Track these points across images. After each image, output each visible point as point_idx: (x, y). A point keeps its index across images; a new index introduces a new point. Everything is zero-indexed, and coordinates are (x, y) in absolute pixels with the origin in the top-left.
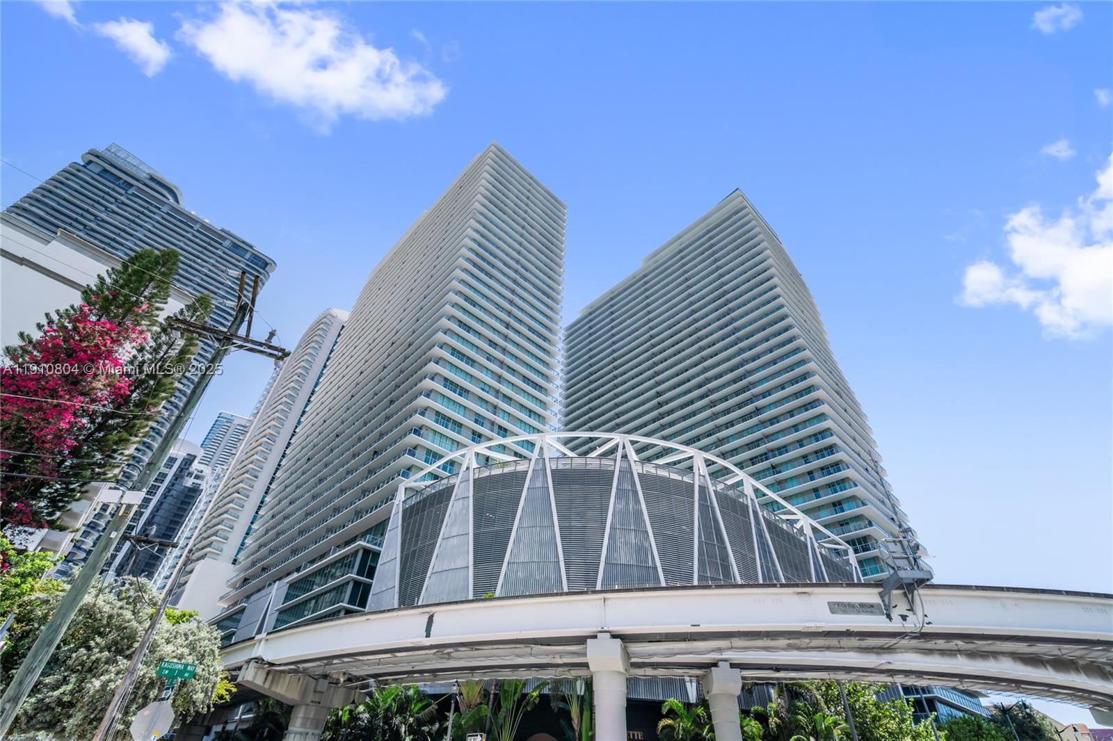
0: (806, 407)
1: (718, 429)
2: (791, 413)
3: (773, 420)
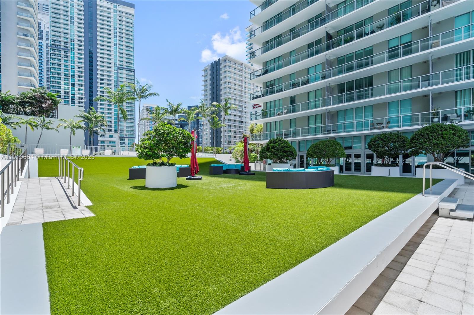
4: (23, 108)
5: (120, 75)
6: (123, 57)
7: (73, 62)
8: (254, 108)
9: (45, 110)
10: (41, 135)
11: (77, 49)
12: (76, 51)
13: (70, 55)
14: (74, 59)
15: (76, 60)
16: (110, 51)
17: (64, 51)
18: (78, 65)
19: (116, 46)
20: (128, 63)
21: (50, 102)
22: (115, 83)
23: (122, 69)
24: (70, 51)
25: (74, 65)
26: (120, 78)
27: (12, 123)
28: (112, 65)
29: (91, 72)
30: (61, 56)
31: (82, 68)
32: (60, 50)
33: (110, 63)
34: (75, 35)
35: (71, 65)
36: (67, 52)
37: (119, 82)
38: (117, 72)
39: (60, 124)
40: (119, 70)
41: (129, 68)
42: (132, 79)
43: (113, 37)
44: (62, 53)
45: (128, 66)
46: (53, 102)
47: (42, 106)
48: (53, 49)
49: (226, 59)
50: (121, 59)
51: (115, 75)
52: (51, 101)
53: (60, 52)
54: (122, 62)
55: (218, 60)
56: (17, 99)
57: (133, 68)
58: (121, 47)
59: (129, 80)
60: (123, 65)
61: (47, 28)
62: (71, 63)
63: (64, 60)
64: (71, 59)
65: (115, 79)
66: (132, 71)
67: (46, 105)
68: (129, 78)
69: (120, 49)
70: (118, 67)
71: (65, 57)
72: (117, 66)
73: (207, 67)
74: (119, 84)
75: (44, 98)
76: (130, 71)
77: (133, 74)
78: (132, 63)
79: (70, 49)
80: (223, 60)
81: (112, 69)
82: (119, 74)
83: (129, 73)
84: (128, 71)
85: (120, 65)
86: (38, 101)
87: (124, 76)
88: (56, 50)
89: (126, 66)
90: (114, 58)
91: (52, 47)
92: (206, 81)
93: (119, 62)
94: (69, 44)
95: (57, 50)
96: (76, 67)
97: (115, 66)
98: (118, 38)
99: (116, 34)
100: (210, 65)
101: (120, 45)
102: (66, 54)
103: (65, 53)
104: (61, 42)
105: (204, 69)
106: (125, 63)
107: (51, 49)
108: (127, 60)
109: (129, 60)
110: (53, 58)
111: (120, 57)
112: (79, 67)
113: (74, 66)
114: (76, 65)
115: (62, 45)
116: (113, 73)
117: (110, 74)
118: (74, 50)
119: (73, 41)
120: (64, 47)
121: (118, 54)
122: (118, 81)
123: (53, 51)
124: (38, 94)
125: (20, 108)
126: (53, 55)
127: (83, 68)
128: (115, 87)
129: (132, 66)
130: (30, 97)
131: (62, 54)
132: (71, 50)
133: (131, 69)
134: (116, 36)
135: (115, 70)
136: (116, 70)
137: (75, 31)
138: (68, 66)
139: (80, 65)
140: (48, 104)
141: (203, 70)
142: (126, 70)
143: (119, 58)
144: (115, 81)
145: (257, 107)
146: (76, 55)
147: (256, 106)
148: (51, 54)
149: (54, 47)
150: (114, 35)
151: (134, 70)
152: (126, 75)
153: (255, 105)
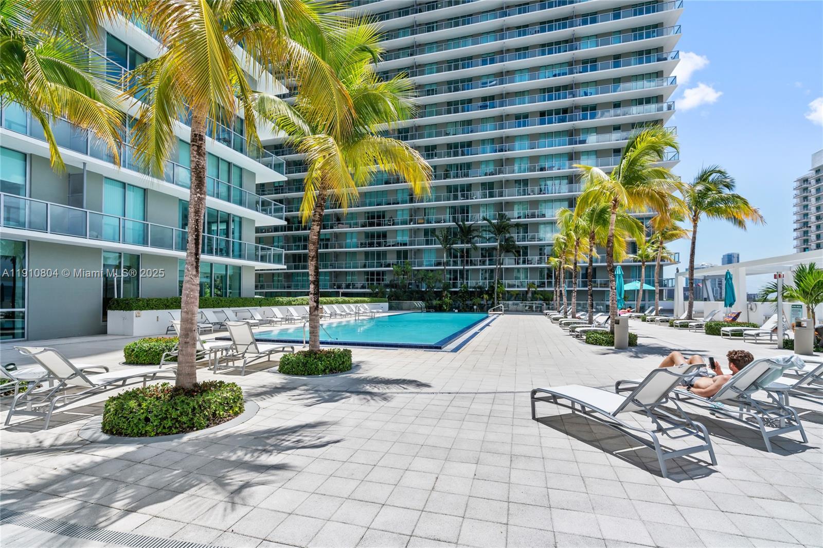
0: (643, 54)
1: (502, 54)
2: (617, 59)
3: (591, 63)
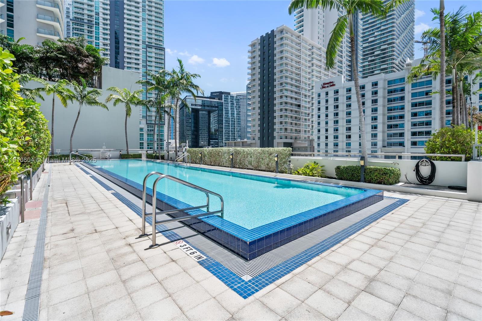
4: (46, 69)
5: (148, 54)
6: (151, 34)
7: (97, 38)
8: (323, 87)
9: (82, 73)
10: (79, 113)
11: (102, 23)
12: (101, 25)
13: (95, 31)
14: (99, 35)
15: (101, 36)
16: (138, 27)
17: (88, 26)
18: (104, 41)
19: (145, 21)
20: (158, 40)
21: (90, 60)
22: (143, 63)
23: (150, 47)
24: (94, 25)
25: (98, 41)
26: (149, 57)
27: (27, 90)
28: (140, 43)
29: (117, 50)
30: (85, 31)
31: (107, 45)
32: (84, 25)
33: (138, 41)
34: (100, 8)
35: (95, 42)
36: (91, 26)
37: (148, 62)
38: (145, 50)
39: (111, 95)
40: (148, 48)
41: (158, 46)
42: (161, 59)
43: (142, 11)
44: (86, 27)
45: (158, 44)
46: (94, 61)
47: (77, 67)
48: (75, 23)
49: (283, 29)
50: (150, 36)
51: (143, 53)
52: (92, 59)
53: (84, 27)
54: (151, 40)
55: (271, 31)
56: (37, 52)
57: (162, 47)
58: (150, 22)
59: (158, 59)
60: (151, 43)
61: (68, 5)
62: (96, 40)
63: (88, 36)
64: (96, 35)
65: (143, 58)
66: (161, 50)
67: (85, 65)
68: (158, 57)
69: (149, 24)
70: (147, 45)
71: (88, 33)
72: (145, 44)
73: (256, 41)
74: (148, 64)
75: (80, 53)
76: (159, 49)
77: (163, 53)
78: (161, 41)
79: (94, 23)
80: (278, 32)
81: (140, 47)
82: (148, 52)
83: (158, 51)
84: (158, 49)
85: (149, 43)
86: (72, 57)
87: (153, 55)
88: (78, 24)
89: (155, 44)
90: (143, 34)
91: (74, 21)
92: (254, 57)
93: (147, 40)
94: (93, 17)
95: (80, 24)
96: (101, 44)
97: (143, 44)
98: (147, 12)
99: (145, 7)
100: (259, 38)
101: (149, 20)
102: (90, 29)
103: (88, 28)
104: (85, 15)
105: (250, 43)
106: (154, 40)
107: (73, 23)
108: (156, 37)
109: (158, 37)
110: (75, 33)
111: (149, 34)
112: (104, 44)
113: (99, 43)
114: (101, 41)
115: (86, 19)
116: (141, 51)
117: (138, 53)
118: (98, 25)
119: (98, 14)
120: (88, 21)
121: (147, 30)
122: (147, 60)
123: (75, 25)
124: (72, 45)
125: (42, 70)
126: (75, 30)
127: (109, 45)
128: (143, 67)
129: (162, 44)
130: (59, 49)
131: (86, 29)
132: (96, 25)
133: (161, 48)
134: (145, 9)
135: (143, 48)
136: (145, 49)
137: (100, 3)
138: (92, 42)
139: (106, 42)
140: (88, 63)
141: (249, 46)
142: (155, 49)
143: (147, 35)
144: (143, 60)
145: (328, 87)
146: (101, 30)
147: (326, 86)
148: (73, 28)
149: (76, 21)
150: (143, 9)
151: (164, 48)
152: (155, 54)
153: (324, 84)
